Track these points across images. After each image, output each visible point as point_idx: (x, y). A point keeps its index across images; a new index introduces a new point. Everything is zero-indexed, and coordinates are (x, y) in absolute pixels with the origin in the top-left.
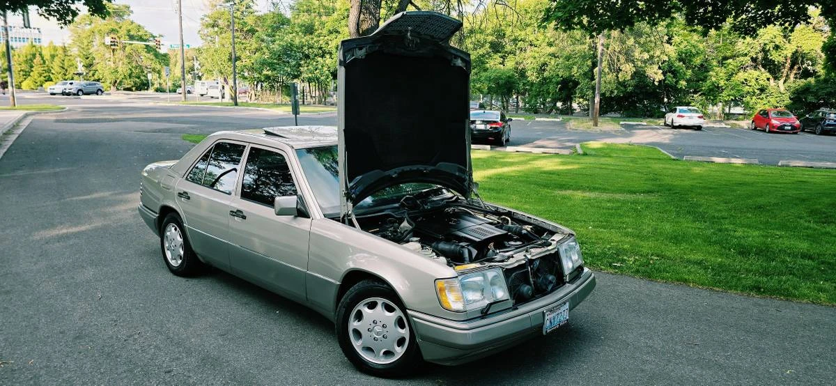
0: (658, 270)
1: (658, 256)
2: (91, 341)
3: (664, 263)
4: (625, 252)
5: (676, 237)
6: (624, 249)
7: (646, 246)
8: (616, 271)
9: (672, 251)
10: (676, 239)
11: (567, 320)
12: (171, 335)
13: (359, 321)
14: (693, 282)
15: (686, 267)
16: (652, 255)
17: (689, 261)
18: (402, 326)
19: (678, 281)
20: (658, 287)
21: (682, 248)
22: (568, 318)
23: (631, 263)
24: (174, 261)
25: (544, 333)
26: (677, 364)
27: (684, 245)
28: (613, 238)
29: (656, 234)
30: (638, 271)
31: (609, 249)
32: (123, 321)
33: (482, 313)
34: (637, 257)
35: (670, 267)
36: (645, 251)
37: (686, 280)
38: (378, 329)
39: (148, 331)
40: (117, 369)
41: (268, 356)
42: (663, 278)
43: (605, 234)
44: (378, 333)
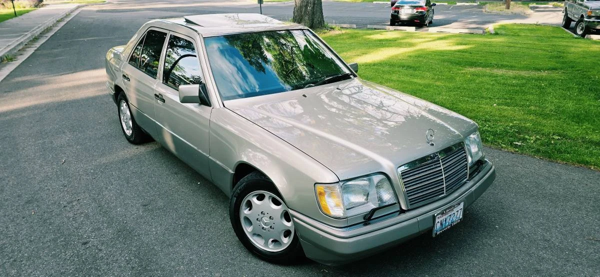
0: (560, 152)
1: (559, 135)
2: (38, 206)
3: (565, 143)
4: (527, 131)
5: (578, 116)
6: (526, 128)
7: (549, 125)
8: (517, 150)
9: (575, 130)
10: (578, 118)
11: (461, 219)
12: (103, 203)
13: (250, 210)
14: (594, 165)
15: (588, 148)
16: (554, 134)
17: (591, 142)
18: (288, 220)
19: (579, 162)
20: (558, 169)
21: (584, 127)
22: (461, 217)
23: (532, 141)
24: (128, 131)
25: (434, 236)
26: (576, 265)
27: (586, 125)
28: (515, 115)
29: (559, 112)
30: (538, 151)
31: (511, 127)
32: (71, 187)
33: (364, 218)
34: (538, 137)
35: (571, 147)
36: (546, 130)
37: (587, 162)
38: (266, 219)
39: (86, 198)
40: (45, 237)
41: (175, 231)
42: (563, 160)
43: (508, 111)
44: (265, 224)
